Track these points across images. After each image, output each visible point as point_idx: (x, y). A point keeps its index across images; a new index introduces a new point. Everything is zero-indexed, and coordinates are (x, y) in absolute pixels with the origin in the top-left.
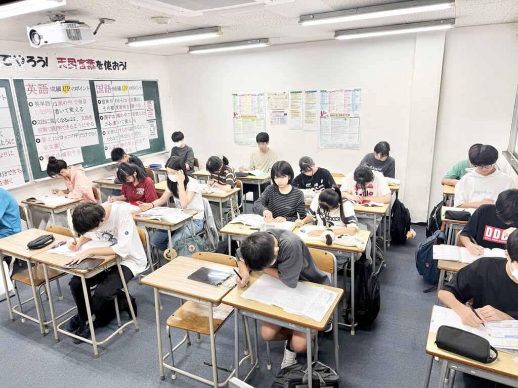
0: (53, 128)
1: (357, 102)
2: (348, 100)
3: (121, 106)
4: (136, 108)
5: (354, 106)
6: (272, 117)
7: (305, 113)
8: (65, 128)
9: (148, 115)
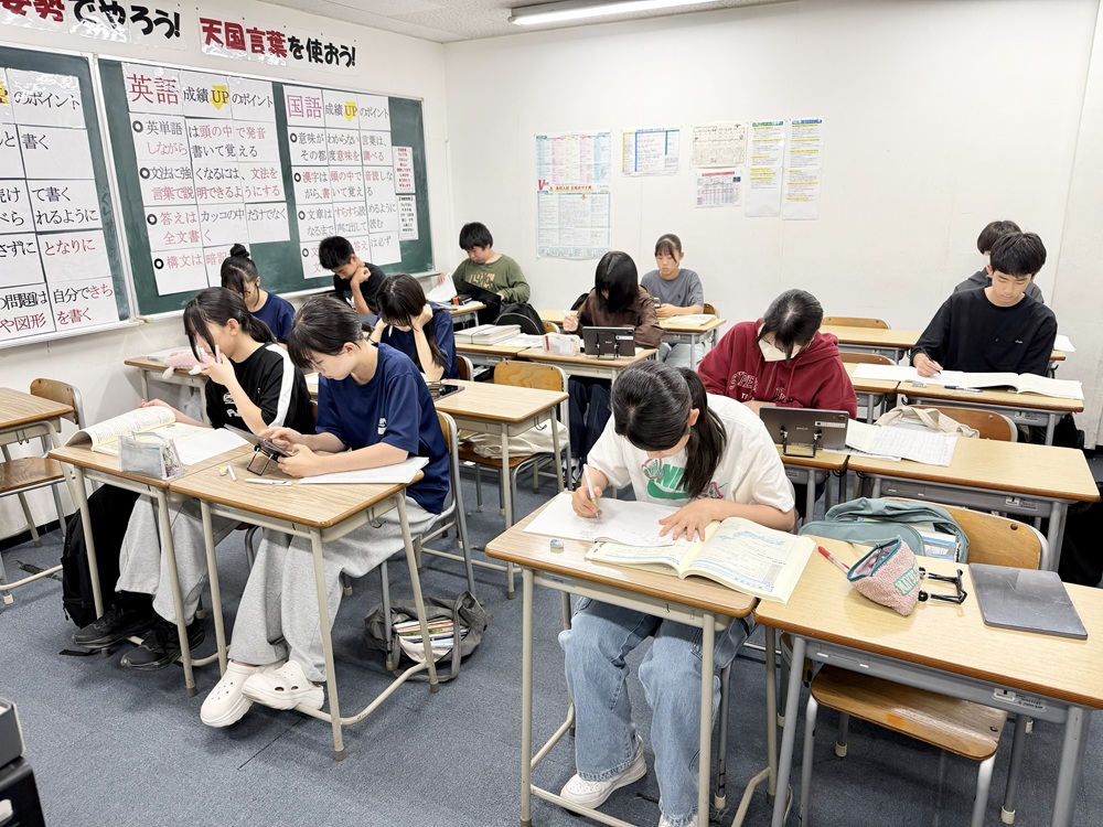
0: (187, 192)
3: (340, 153)
4: (373, 161)
6: (701, 187)
7: (787, 174)
8: (215, 194)
9: (398, 183)
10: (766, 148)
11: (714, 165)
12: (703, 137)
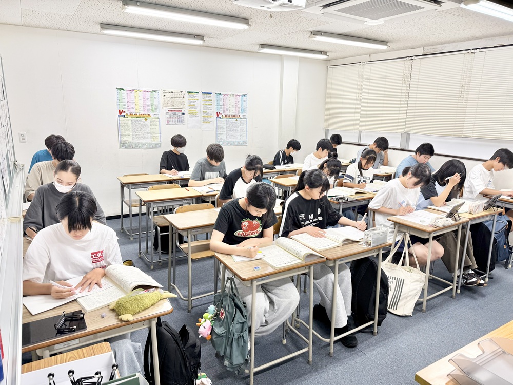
1: (244, 105)
2: (238, 103)
5: (243, 108)
6: (168, 116)
7: (202, 113)
10: (194, 102)
11: (173, 107)
12: (167, 95)
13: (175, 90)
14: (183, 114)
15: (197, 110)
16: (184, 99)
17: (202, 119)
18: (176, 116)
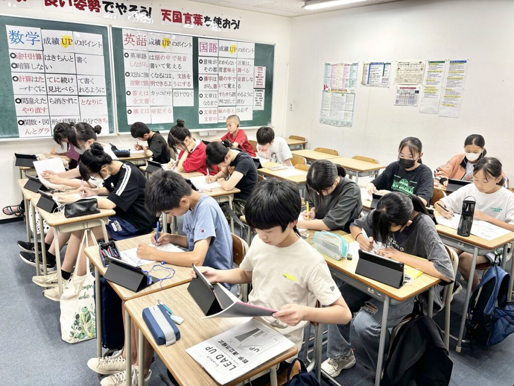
3: (225, 69)
4: (243, 72)
8: (159, 84)
9: (256, 83)
10: (434, 76)
11: (406, 83)
12: (402, 68)
13: (412, 61)
14: (417, 92)
15: (438, 86)
16: (422, 72)
17: (443, 100)
18: (408, 95)
